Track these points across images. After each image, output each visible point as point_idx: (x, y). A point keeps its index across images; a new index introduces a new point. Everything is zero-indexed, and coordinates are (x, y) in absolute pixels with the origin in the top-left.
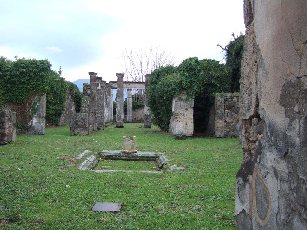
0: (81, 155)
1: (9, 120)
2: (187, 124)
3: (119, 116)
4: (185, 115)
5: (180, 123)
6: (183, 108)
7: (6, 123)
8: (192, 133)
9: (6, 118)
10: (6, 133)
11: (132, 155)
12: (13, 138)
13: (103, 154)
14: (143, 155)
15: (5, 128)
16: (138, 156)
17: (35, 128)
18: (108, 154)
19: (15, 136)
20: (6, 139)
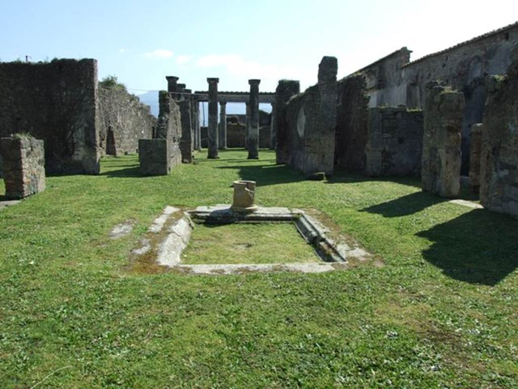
0: (161, 220)
1: (28, 154)
2: (324, 156)
3: (212, 141)
5: (314, 154)
7: (23, 160)
8: (332, 170)
9: (22, 150)
10: (25, 179)
11: (249, 216)
12: (39, 185)
13: (199, 214)
14: (269, 216)
15: (22, 169)
16: (260, 217)
17: (83, 164)
18: (208, 215)
19: (43, 183)
20: (25, 189)
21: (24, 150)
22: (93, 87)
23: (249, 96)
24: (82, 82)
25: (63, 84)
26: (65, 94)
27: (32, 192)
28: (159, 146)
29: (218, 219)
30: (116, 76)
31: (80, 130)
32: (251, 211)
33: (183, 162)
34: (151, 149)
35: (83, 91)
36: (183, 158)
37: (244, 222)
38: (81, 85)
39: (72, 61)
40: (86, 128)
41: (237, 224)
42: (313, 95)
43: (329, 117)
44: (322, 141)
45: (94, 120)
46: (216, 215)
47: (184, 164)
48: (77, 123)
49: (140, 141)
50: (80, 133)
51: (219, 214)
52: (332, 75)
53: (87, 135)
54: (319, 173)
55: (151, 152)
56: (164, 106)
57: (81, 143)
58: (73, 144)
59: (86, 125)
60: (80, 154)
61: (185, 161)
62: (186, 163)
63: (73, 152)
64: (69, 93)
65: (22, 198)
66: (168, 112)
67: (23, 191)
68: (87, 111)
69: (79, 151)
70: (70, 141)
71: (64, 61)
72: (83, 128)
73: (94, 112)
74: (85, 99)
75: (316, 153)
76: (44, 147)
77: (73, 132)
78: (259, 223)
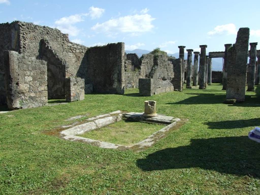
1: (75, 84)
2: (238, 90)
3: (202, 79)
7: (71, 87)
8: (244, 98)
9: (71, 83)
10: (72, 94)
11: (149, 119)
12: (81, 97)
13: (126, 116)
14: (158, 120)
15: (71, 90)
16: (153, 120)
17: (117, 89)
18: (130, 116)
19: (82, 96)
20: (71, 98)
21: (73, 83)
22: (121, 55)
23: (224, 54)
24: (117, 53)
25: (110, 54)
26: (111, 59)
27: (76, 100)
28: (148, 82)
29: (134, 119)
30: (159, 48)
31: (116, 74)
32: (150, 117)
33: (175, 90)
34: (144, 83)
35: (117, 57)
36: (175, 88)
37: (145, 122)
38: (117, 54)
39: (114, 44)
40: (118, 73)
41: (141, 122)
42: (231, 52)
43: (242, 65)
44: (237, 80)
45: (121, 70)
46: (134, 117)
47: (175, 92)
48: (114, 71)
49: (140, 79)
50: (116, 76)
51: (135, 116)
52: (245, 39)
53: (118, 76)
54: (231, 100)
55: (144, 85)
56: (155, 62)
57: (116, 80)
58: (113, 80)
59: (118, 72)
60: (115, 85)
61: (176, 90)
62: (177, 91)
63: (113, 84)
64: (113, 58)
65: (70, 102)
66: (157, 65)
67: (71, 99)
68: (119, 65)
69: (115, 83)
70: (112, 79)
71: (111, 44)
72: (117, 73)
73: (121, 66)
74: (118, 61)
75: (232, 87)
76: (85, 82)
77: (113, 75)
78: (152, 123)
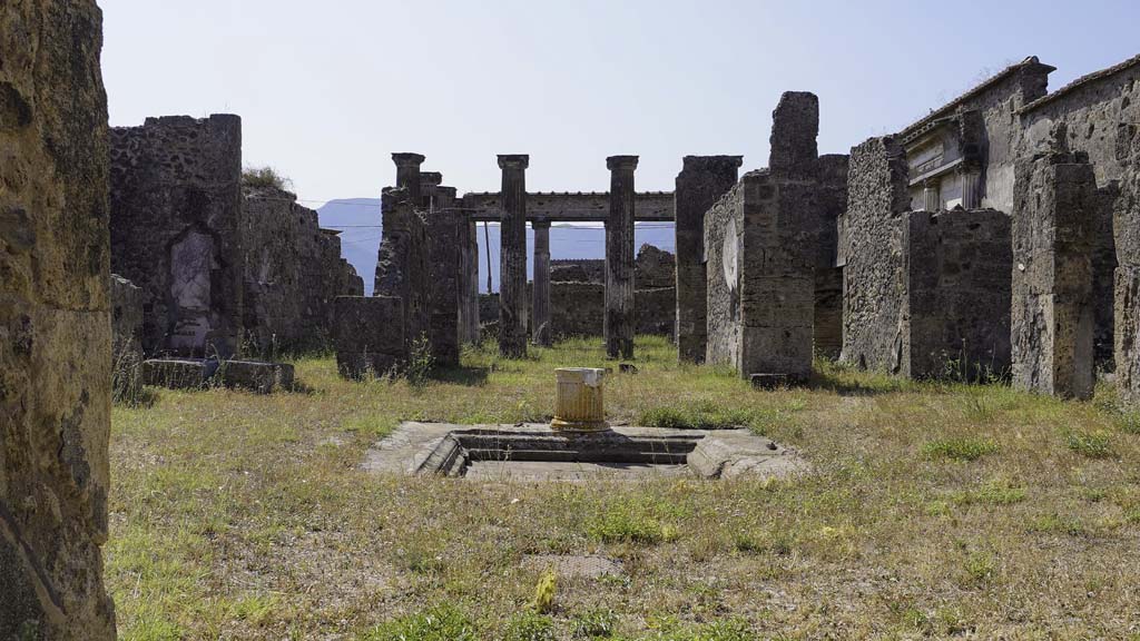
2: (788, 335)
3: (511, 316)
4: (782, 298)
5: (762, 329)
6: (772, 273)
13: (478, 436)
23: (607, 203)
28: (385, 311)
53: (216, 288)
60: (198, 332)
